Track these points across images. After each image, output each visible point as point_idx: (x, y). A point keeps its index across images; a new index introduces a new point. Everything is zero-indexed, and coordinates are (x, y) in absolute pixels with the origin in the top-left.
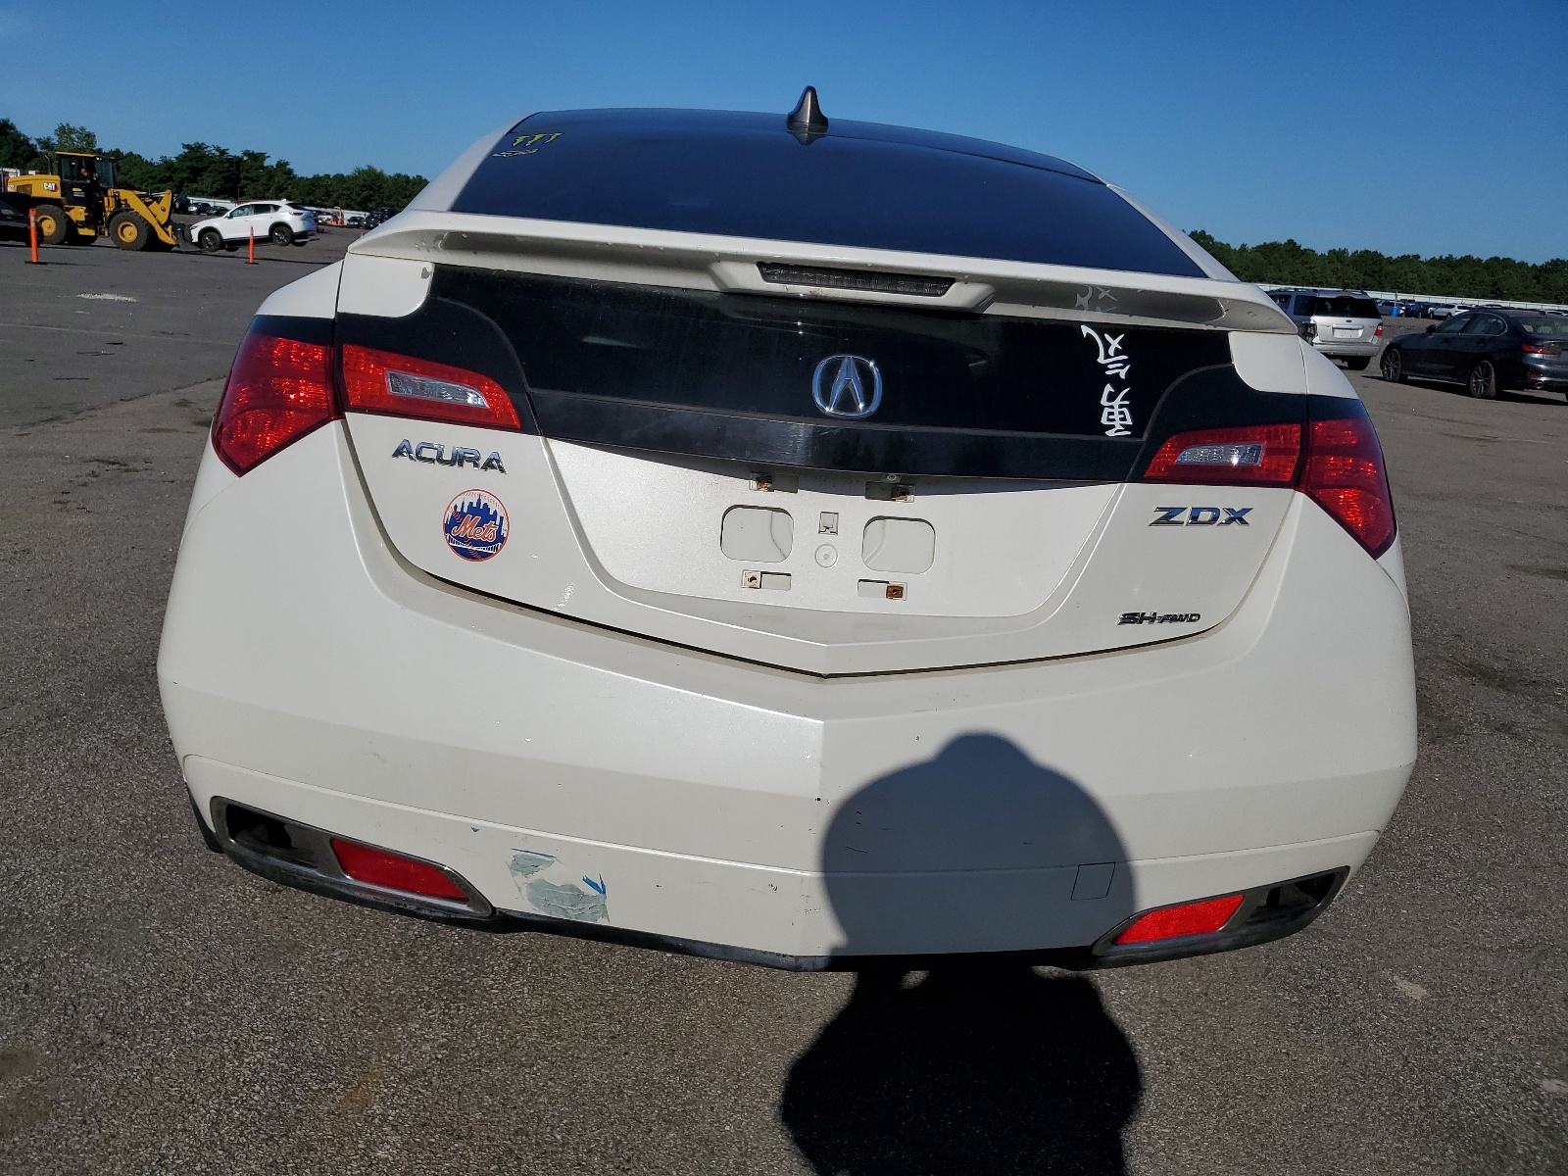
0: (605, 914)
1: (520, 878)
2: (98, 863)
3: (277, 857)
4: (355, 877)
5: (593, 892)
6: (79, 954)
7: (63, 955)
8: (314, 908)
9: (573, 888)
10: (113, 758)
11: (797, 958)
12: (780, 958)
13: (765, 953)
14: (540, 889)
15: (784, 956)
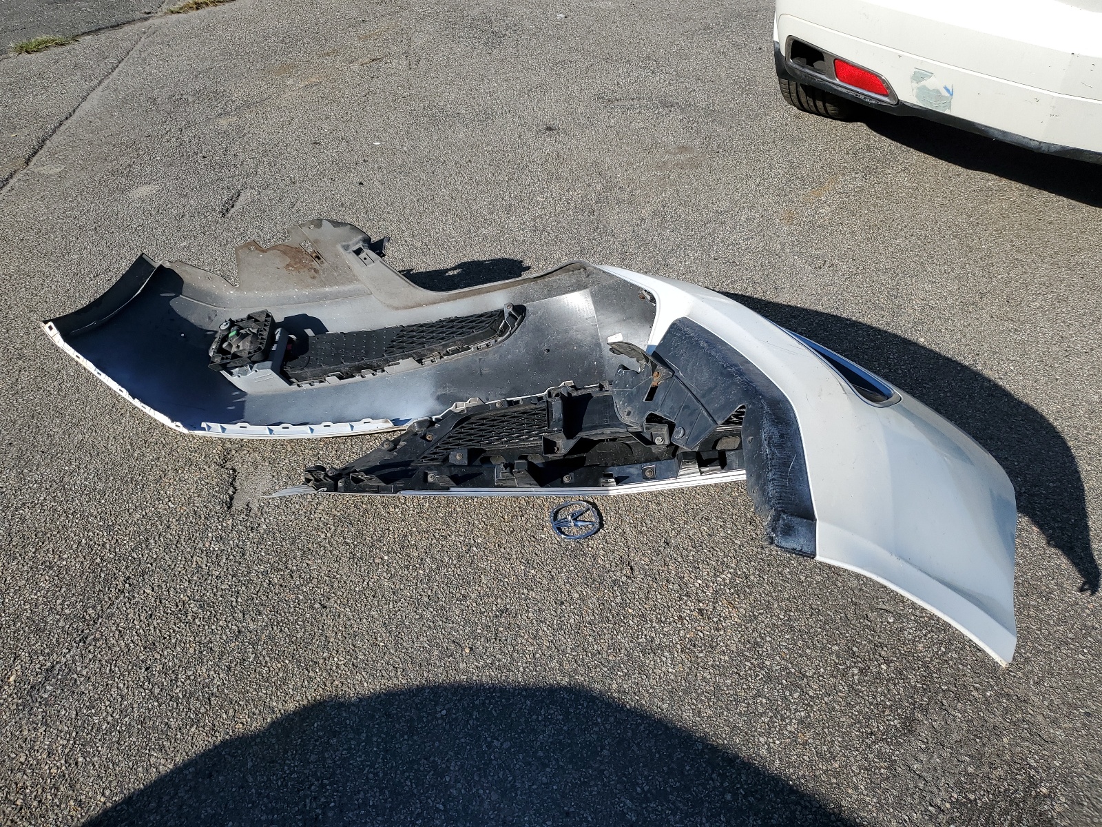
0: (950, 108)
1: (915, 84)
2: (722, 92)
3: (809, 69)
4: (841, 81)
5: (948, 95)
6: (713, 121)
7: (706, 121)
8: (814, 128)
9: (938, 91)
10: (732, 51)
11: (1040, 143)
12: (1031, 142)
13: (1024, 138)
14: (923, 91)
15: (1034, 141)
